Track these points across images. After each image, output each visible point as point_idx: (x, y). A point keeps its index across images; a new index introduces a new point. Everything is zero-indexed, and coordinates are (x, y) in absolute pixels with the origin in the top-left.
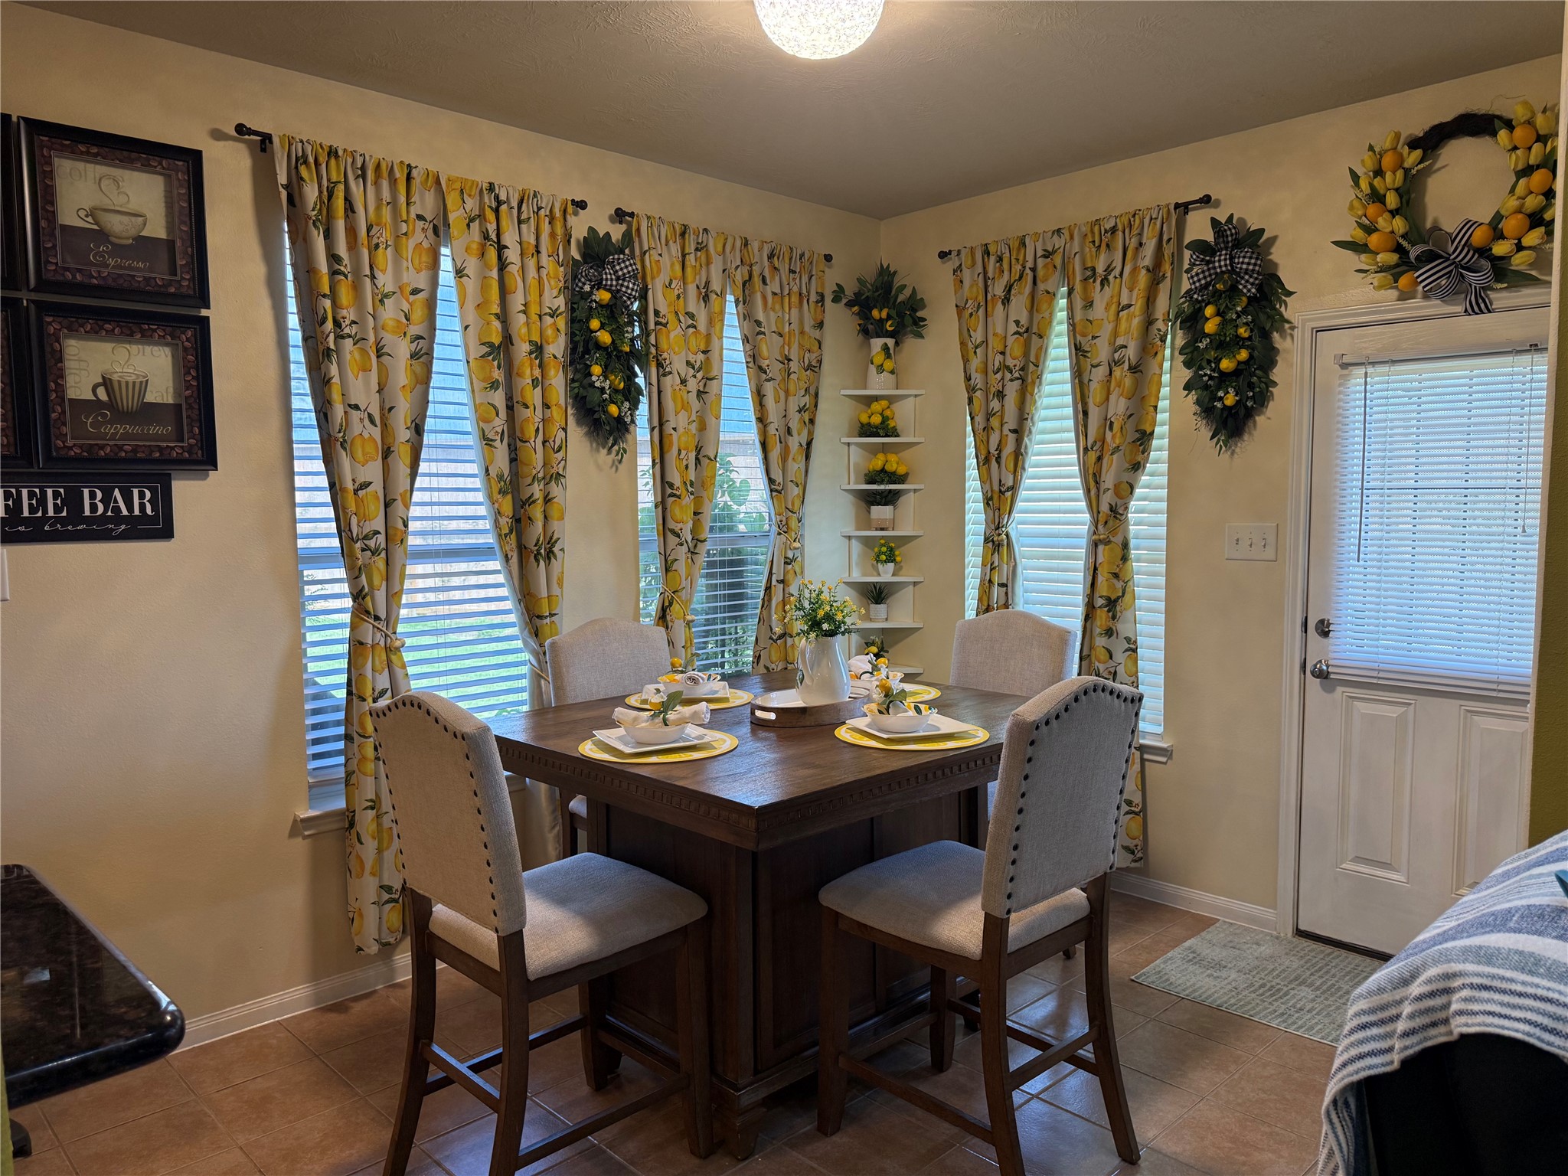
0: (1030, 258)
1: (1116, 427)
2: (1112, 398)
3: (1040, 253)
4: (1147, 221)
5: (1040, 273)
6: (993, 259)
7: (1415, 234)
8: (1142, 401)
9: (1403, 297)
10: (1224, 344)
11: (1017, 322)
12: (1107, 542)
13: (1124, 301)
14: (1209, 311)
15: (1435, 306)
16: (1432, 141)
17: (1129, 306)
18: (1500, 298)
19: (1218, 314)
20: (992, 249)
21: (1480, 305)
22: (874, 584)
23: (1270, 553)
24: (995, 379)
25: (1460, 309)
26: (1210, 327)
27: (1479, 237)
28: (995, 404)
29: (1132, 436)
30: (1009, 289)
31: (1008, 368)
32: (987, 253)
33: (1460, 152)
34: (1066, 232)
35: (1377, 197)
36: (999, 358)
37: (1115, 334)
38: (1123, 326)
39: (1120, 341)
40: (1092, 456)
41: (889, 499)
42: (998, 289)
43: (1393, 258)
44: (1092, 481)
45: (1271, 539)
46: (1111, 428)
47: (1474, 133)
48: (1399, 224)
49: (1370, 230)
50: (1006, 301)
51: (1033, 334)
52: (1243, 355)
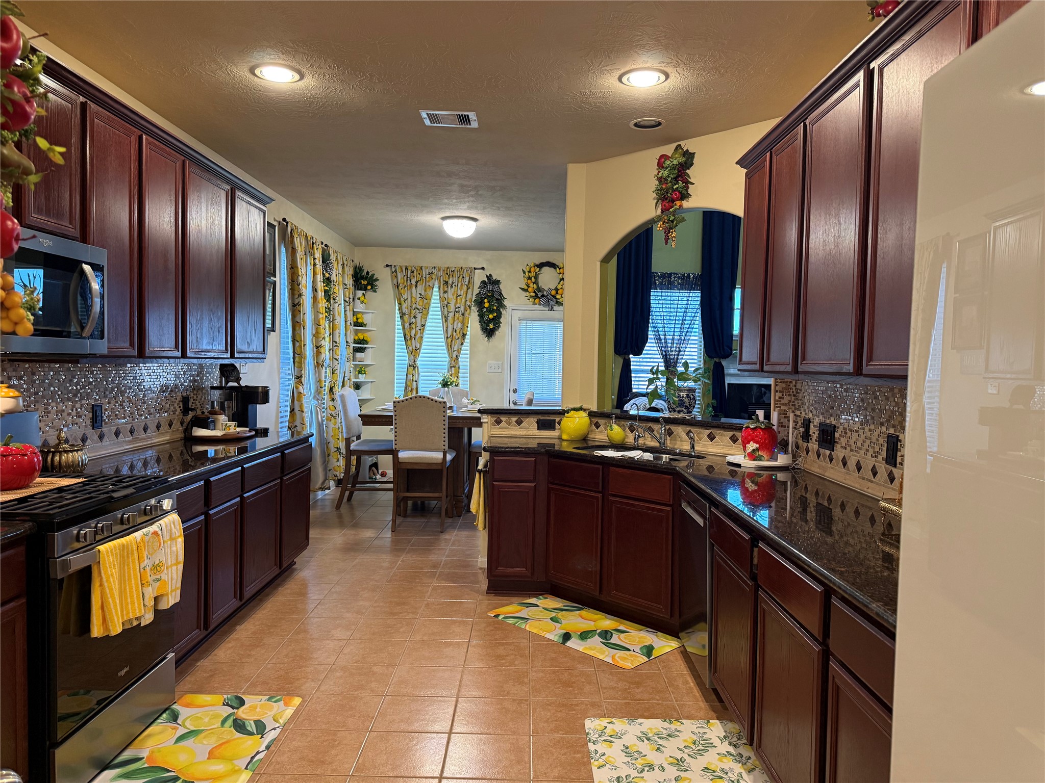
0: (424, 273)
1: (458, 332)
2: (456, 323)
3: (427, 273)
4: (465, 271)
5: (427, 279)
6: (409, 272)
7: (539, 289)
8: (464, 325)
9: (534, 304)
10: (490, 311)
11: (421, 294)
12: (454, 367)
13: (459, 294)
14: (486, 301)
15: (541, 308)
16: (541, 266)
17: (460, 295)
18: (556, 308)
19: (488, 302)
20: (409, 268)
21: (552, 309)
22: (357, 382)
23: (500, 370)
24: (413, 312)
25: (547, 309)
26: (487, 305)
27: (553, 293)
28: (414, 320)
29: (462, 334)
30: (417, 282)
31: (418, 309)
32: (407, 269)
33: (546, 269)
34: (437, 268)
35: (529, 278)
36: (414, 305)
37: (456, 303)
38: (459, 301)
39: (458, 306)
40: (450, 340)
41: (362, 350)
42: (413, 282)
43: (534, 294)
44: (450, 347)
45: (500, 367)
46: (456, 332)
47: (550, 267)
48: (535, 286)
49: (528, 287)
50: (416, 286)
51: (426, 298)
52: (495, 314)
